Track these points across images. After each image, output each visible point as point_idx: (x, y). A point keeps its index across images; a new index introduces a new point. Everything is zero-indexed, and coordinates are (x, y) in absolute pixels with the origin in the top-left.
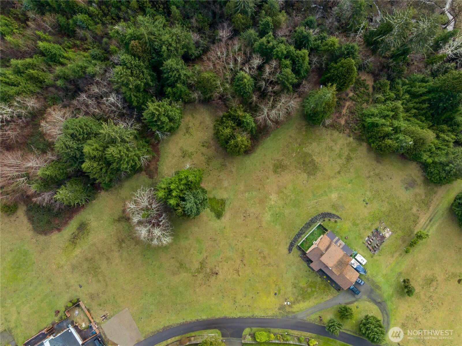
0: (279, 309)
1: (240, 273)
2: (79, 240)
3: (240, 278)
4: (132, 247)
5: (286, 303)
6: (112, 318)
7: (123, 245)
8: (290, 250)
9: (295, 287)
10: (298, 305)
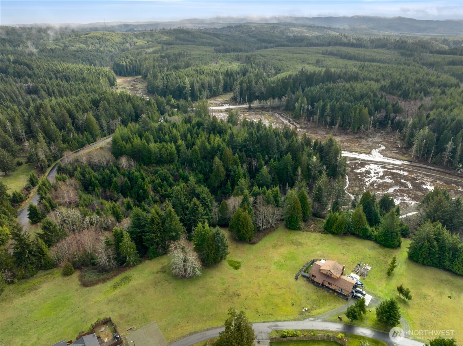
0: (299, 314)
1: (258, 295)
2: (120, 286)
3: (259, 297)
4: (166, 284)
5: (304, 310)
6: (139, 330)
7: (159, 284)
8: (296, 279)
9: (309, 299)
10: (315, 311)
